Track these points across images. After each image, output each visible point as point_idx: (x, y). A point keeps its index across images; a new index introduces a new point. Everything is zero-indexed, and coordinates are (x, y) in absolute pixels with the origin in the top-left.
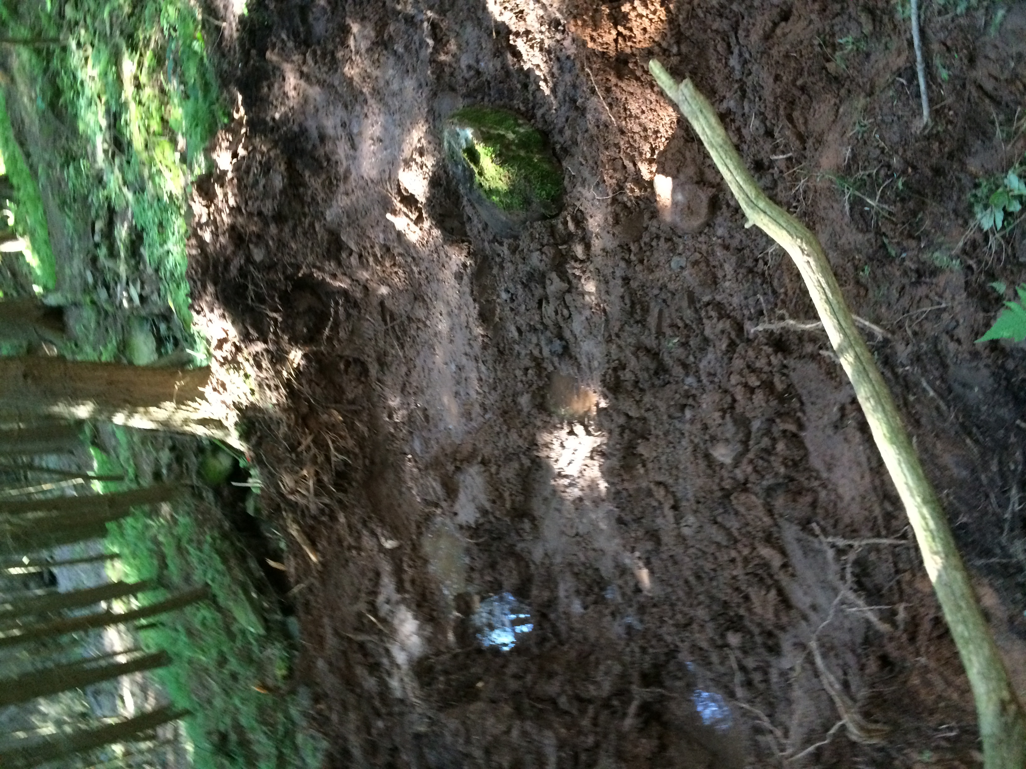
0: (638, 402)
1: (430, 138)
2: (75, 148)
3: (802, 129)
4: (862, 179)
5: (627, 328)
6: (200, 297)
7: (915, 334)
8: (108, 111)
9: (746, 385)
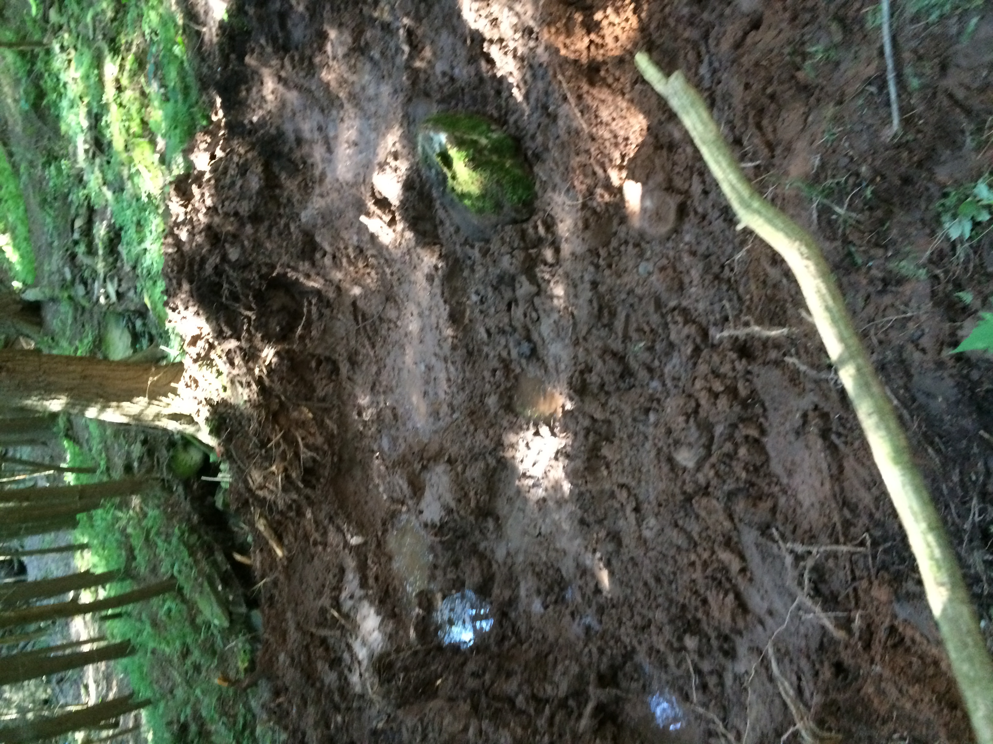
0: (604, 405)
1: (405, 142)
2: (57, 148)
3: (771, 137)
4: (830, 188)
5: (594, 331)
6: (175, 295)
7: (881, 342)
8: (89, 113)
9: (710, 390)
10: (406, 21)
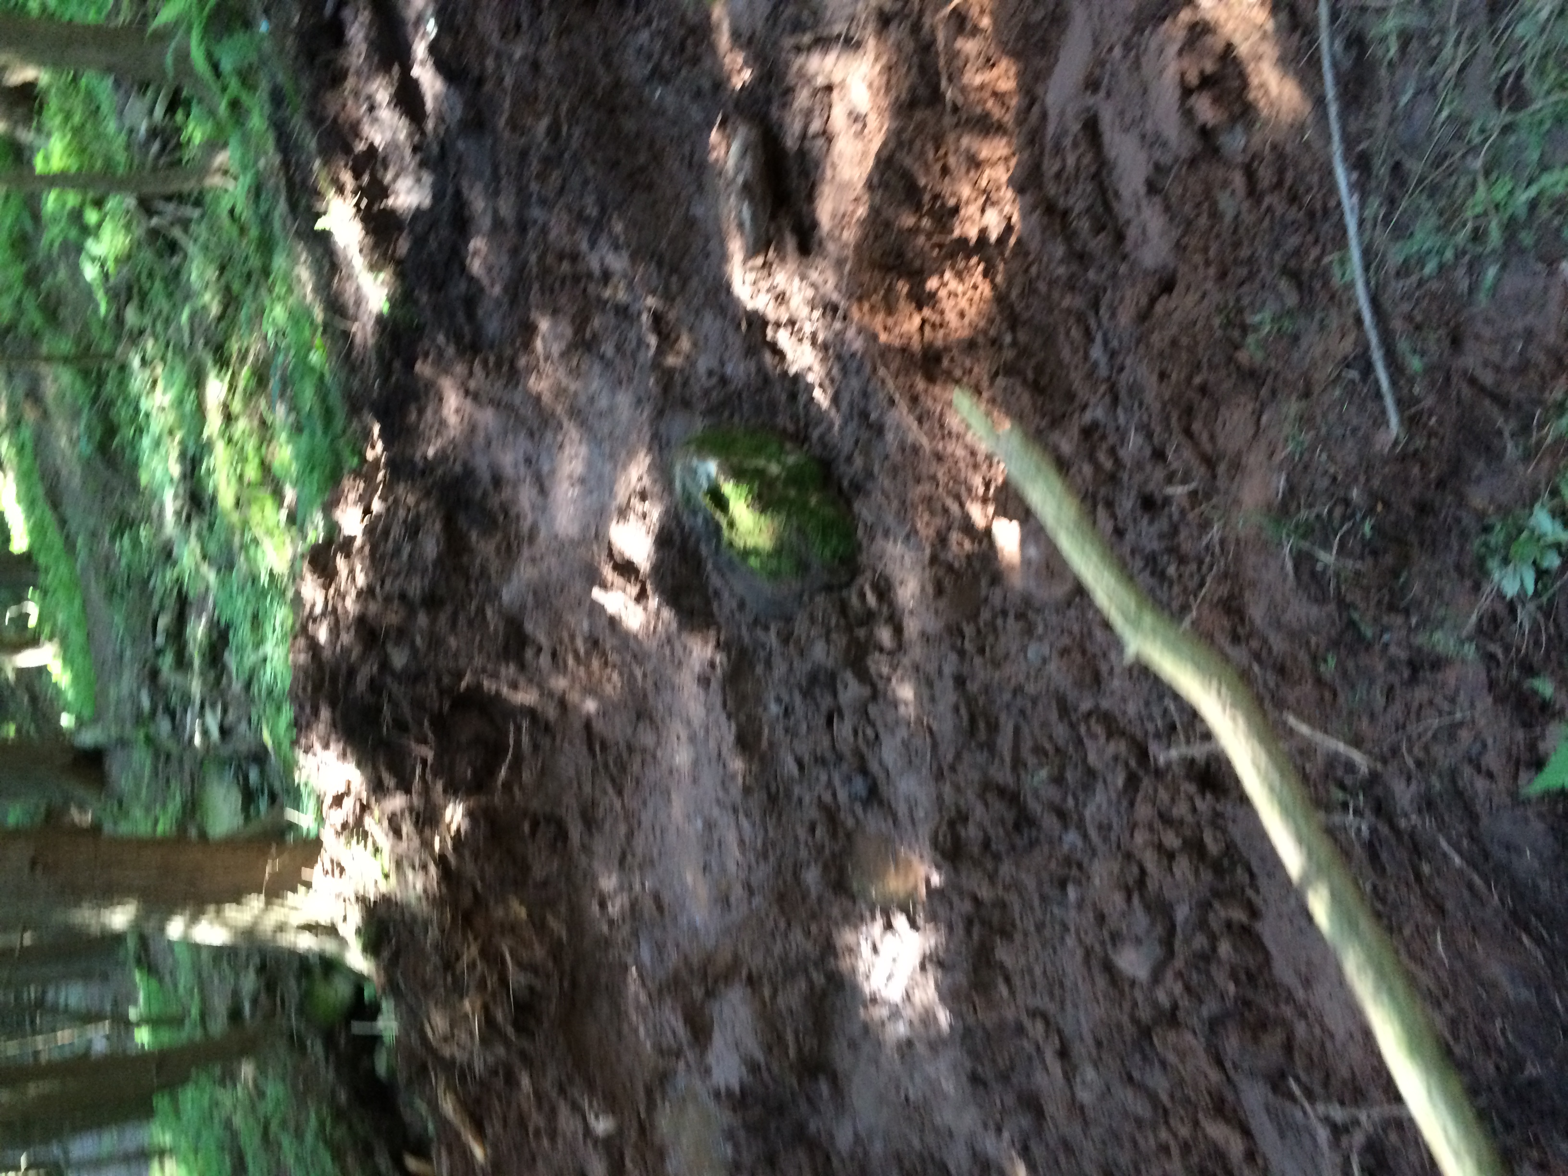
0: (992, 876)
1: (656, 475)
2: (133, 509)
3: (1208, 447)
4: (1307, 524)
5: (966, 756)
6: (309, 726)
7: (1419, 764)
8: (183, 455)
9: (1160, 847)
10: (651, 301)
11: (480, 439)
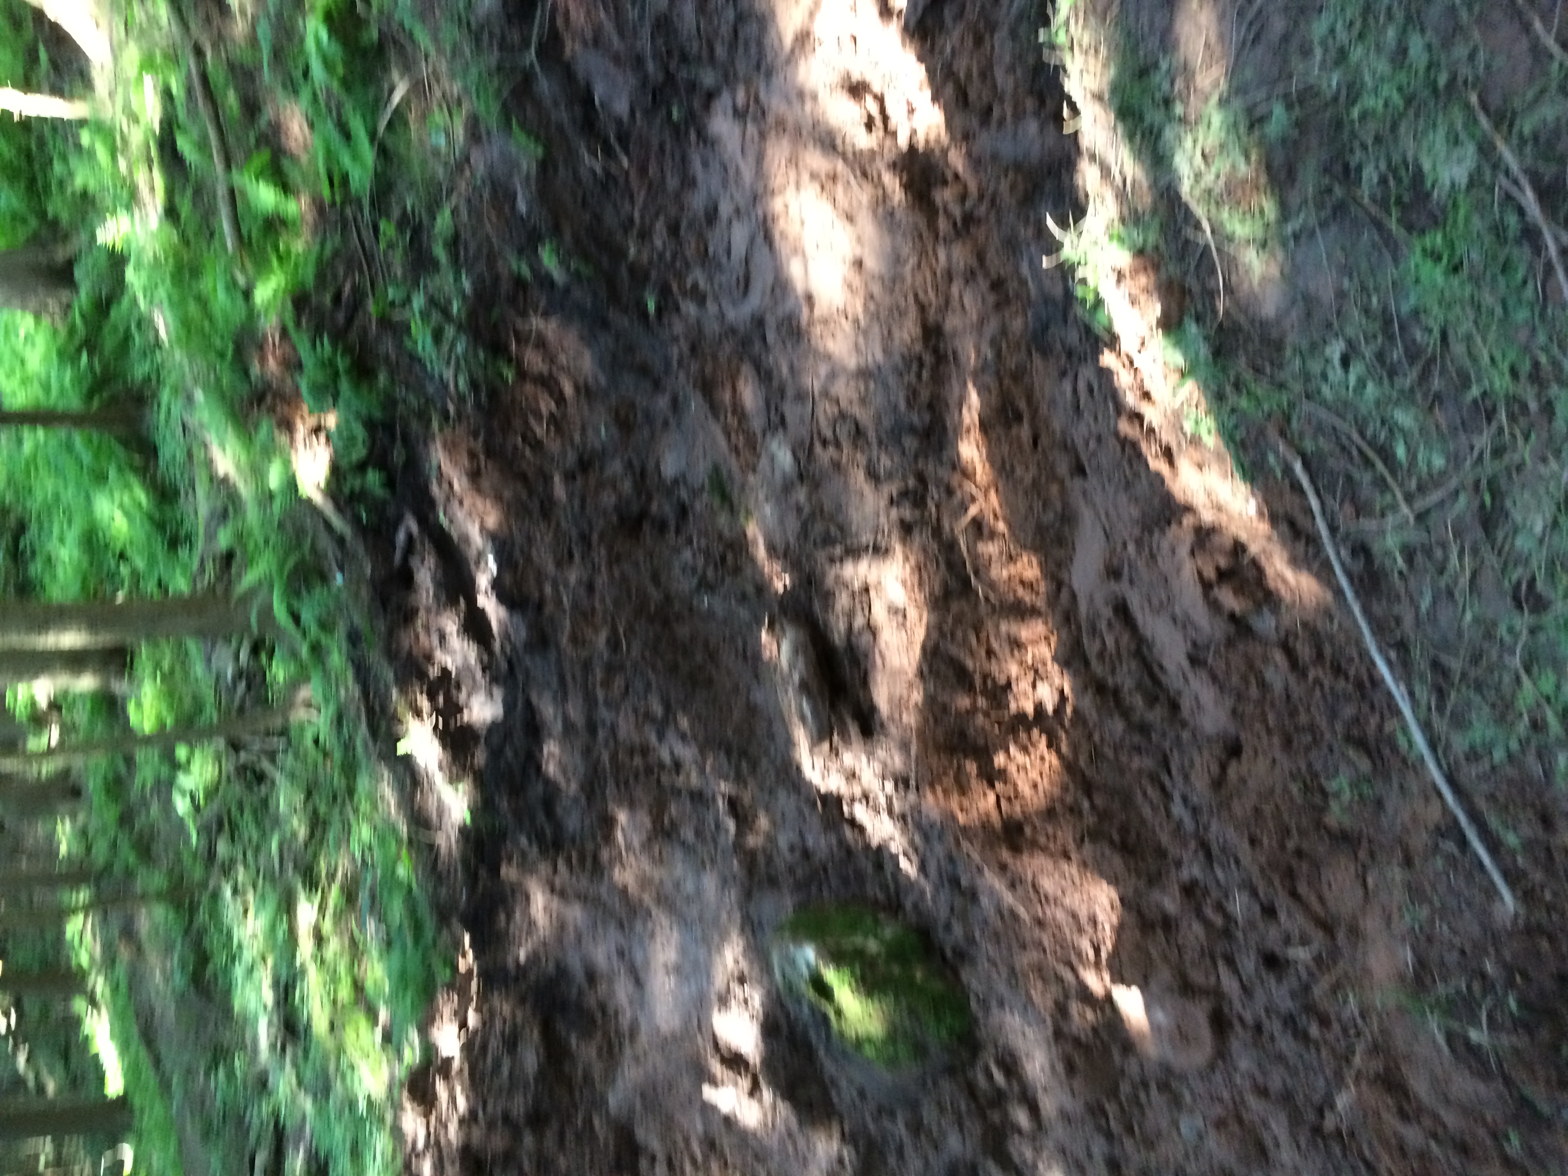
1: (752, 958)
2: (227, 1037)
3: (1319, 911)
4: (1447, 999)
8: (276, 984)
10: (725, 787)
11: (571, 935)
